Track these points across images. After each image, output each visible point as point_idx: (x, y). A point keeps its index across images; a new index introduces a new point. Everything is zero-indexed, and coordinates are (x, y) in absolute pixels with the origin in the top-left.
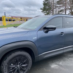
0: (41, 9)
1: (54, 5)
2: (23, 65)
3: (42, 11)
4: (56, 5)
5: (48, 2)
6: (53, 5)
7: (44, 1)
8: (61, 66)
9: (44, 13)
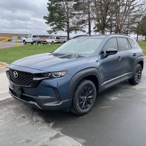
0: (45, 18)
1: (68, 11)
2: (89, 97)
3: (47, 21)
4: (72, 11)
5: (56, 5)
6: (66, 10)
7: (50, 2)
8: (121, 97)
9: (51, 25)
